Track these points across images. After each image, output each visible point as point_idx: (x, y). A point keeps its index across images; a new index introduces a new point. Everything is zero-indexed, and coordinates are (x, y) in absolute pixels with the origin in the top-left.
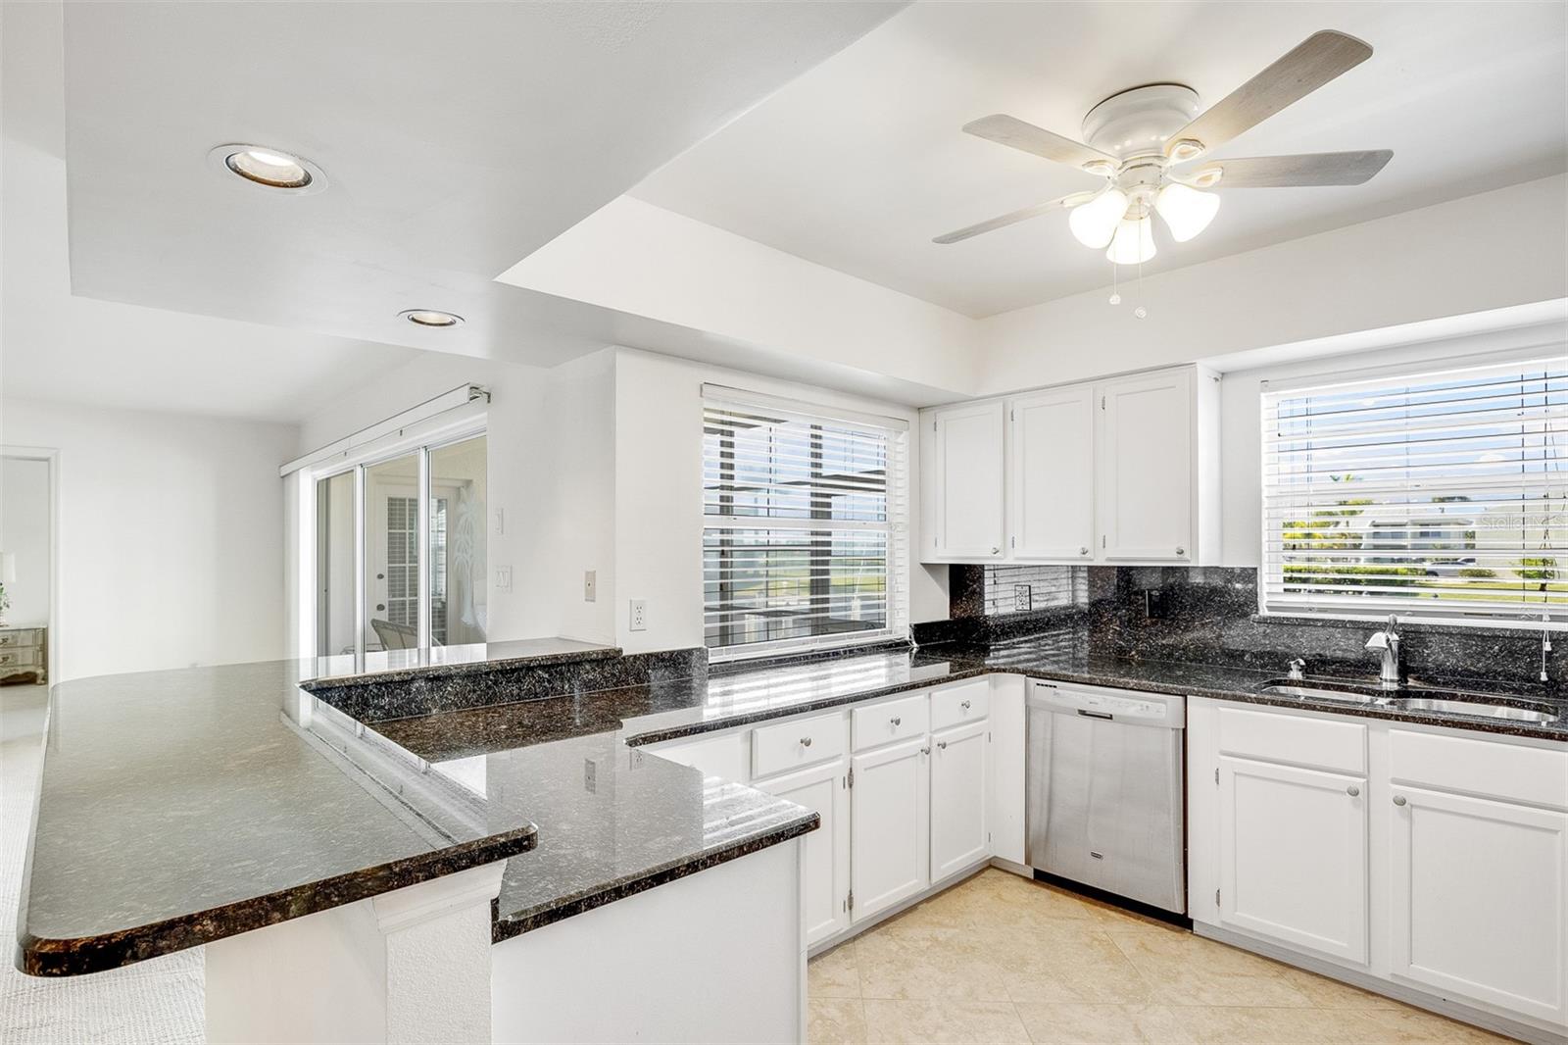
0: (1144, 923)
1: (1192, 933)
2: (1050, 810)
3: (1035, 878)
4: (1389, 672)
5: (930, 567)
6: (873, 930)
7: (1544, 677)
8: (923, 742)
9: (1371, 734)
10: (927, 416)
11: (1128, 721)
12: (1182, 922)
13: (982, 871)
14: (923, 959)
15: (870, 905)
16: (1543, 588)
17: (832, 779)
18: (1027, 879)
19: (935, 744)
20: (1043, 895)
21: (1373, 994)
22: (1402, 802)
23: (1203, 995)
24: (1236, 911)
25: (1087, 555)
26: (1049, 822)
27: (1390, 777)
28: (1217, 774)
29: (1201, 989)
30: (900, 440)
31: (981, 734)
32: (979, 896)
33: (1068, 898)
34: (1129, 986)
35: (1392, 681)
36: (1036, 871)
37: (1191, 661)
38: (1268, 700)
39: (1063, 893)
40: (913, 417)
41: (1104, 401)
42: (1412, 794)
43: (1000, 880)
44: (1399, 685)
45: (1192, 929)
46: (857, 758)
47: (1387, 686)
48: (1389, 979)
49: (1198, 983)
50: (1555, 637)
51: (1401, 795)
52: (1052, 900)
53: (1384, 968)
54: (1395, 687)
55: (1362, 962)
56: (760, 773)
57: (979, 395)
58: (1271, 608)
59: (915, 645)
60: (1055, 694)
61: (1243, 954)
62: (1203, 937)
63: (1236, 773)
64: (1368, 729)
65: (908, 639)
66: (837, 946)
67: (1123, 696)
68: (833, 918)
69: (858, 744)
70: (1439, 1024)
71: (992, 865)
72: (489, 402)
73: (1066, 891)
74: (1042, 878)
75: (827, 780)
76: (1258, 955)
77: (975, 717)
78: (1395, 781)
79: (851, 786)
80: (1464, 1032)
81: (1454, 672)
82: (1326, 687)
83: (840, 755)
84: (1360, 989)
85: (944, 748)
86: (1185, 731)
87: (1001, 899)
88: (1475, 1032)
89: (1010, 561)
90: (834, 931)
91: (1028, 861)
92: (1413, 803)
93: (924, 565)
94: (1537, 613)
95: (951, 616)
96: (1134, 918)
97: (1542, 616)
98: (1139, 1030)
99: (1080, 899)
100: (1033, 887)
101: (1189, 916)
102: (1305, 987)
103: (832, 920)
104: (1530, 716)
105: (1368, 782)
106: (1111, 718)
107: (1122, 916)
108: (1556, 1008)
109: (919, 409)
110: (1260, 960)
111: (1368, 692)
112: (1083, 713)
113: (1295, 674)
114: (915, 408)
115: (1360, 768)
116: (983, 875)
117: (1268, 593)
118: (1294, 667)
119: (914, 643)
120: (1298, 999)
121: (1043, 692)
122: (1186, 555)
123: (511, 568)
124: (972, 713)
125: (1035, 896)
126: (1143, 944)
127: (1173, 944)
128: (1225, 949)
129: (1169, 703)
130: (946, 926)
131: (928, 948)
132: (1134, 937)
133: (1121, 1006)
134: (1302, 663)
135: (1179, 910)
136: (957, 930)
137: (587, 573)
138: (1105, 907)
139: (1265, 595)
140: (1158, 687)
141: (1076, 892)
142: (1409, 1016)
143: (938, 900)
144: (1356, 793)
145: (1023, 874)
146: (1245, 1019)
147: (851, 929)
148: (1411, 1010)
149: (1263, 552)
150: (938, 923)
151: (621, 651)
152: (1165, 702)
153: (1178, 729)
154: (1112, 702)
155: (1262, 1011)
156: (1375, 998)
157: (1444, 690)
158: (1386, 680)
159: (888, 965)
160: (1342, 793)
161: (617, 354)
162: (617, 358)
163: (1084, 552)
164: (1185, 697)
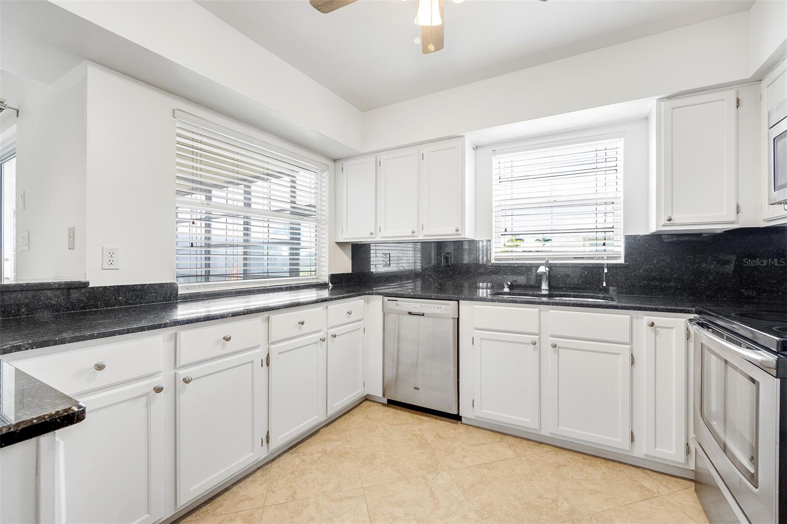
0: (439, 421)
1: (461, 423)
2: (397, 368)
3: (388, 403)
4: (545, 286)
5: (340, 244)
6: (287, 452)
7: (604, 284)
8: (321, 335)
9: (541, 313)
10: (339, 164)
11: (432, 316)
12: (457, 418)
13: (361, 403)
14: (313, 467)
15: (280, 439)
16: (604, 244)
17: (252, 362)
18: (384, 404)
19: (330, 336)
20: (391, 411)
21: (541, 443)
22: (554, 346)
23: (466, 461)
24: (481, 409)
26: (397, 373)
27: (549, 334)
28: (473, 340)
29: (465, 456)
30: (324, 175)
31: (359, 329)
32: (357, 417)
33: (403, 412)
34: (429, 462)
35: (546, 290)
36: (388, 400)
38: (496, 300)
39: (401, 410)
40: (331, 164)
41: (423, 155)
42: (559, 341)
43: (369, 406)
44: (549, 292)
45: (461, 421)
46: (272, 347)
47: (544, 292)
48: (549, 435)
49: (463, 453)
50: (609, 266)
51: (554, 343)
52: (395, 415)
53: (547, 431)
54: (547, 292)
55: (537, 428)
56: (182, 363)
57: (363, 153)
58: (496, 259)
59: (331, 285)
60: (397, 304)
61: (484, 431)
62: (466, 424)
63: (481, 339)
64: (540, 310)
65: (327, 282)
66: (258, 469)
67: (427, 303)
68: (252, 452)
69: (273, 339)
70: (570, 455)
71: (367, 399)
72: (18, 116)
73: (403, 408)
74: (392, 403)
75: (249, 362)
76: (491, 430)
77: (354, 319)
78: (552, 336)
79: (268, 365)
80: (581, 458)
81: (568, 286)
82: (519, 295)
83: (260, 345)
84: (536, 442)
85: (335, 337)
86: (458, 319)
87: (368, 418)
88: (585, 456)
89: (378, 239)
90: (255, 459)
91: (384, 396)
92: (560, 346)
93: (337, 243)
94: (602, 256)
95: (352, 271)
96: (434, 418)
97: (604, 257)
98: (432, 493)
99: (409, 412)
100: (386, 408)
101: (460, 415)
102: (512, 445)
103: (253, 453)
105: (540, 337)
106: (423, 315)
107: (429, 418)
108: (619, 440)
109: (335, 160)
110: (492, 433)
111: (536, 296)
112: (410, 313)
113: (506, 290)
114: (333, 159)
115: (537, 331)
116: (361, 405)
117: (495, 252)
118: (505, 286)
119: (330, 284)
120: (510, 453)
121: (392, 304)
122: (460, 232)
123: (29, 233)
124: (353, 317)
125: (386, 413)
126: (438, 433)
127: (452, 431)
128: (476, 430)
129: (451, 305)
130: (334, 441)
131: (319, 458)
132: (434, 430)
133: (423, 477)
134: (509, 284)
135: (455, 413)
136: (340, 442)
137: (70, 229)
138: (421, 415)
139: (494, 253)
140: (445, 297)
141: (407, 408)
142: (558, 453)
143: (333, 424)
144: (535, 344)
145: (382, 402)
146: (486, 471)
147: (268, 456)
148: (558, 449)
149: (493, 233)
150: (329, 439)
151: (88, 283)
152: (449, 305)
153: (455, 318)
154: (424, 306)
155: (494, 464)
156: (542, 445)
157: (566, 293)
158: (544, 290)
159: (289, 476)
160: (529, 344)
161: (88, 67)
162: (88, 70)
163: (413, 233)
164: (458, 301)
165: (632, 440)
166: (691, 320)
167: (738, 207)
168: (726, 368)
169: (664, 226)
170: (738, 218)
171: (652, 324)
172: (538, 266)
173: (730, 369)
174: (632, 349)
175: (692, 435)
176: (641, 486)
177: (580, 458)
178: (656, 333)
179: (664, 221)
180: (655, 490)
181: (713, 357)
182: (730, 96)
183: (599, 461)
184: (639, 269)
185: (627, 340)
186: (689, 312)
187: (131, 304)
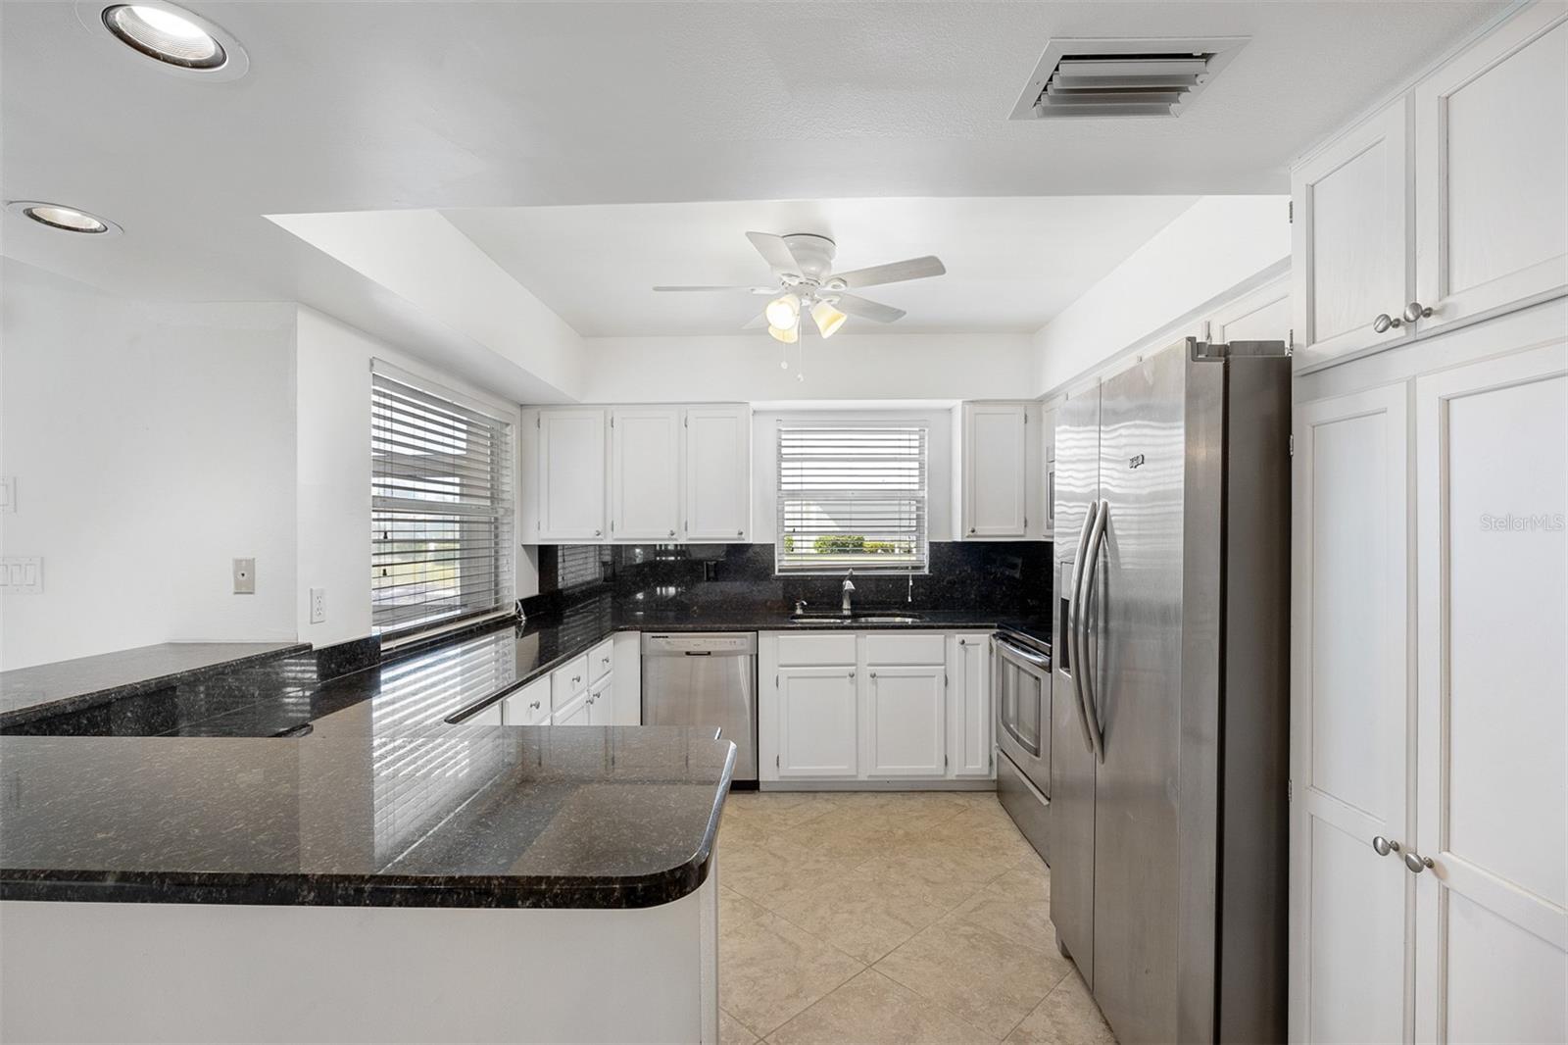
1: (762, 791)
4: (846, 605)
7: (910, 600)
9: (857, 640)
10: (532, 413)
11: (721, 654)
19: (593, 695)
21: (856, 792)
22: (874, 676)
23: (790, 822)
24: (789, 766)
25: (674, 537)
27: (865, 662)
28: (777, 680)
34: (750, 832)
35: (847, 610)
37: (734, 609)
40: (516, 412)
41: (686, 420)
42: (878, 670)
44: (850, 612)
45: (759, 789)
46: (556, 714)
47: (846, 613)
48: (866, 779)
49: (781, 816)
50: (914, 578)
51: (872, 672)
55: (854, 774)
57: (584, 402)
58: (781, 571)
59: (524, 618)
60: (668, 643)
61: (791, 794)
62: (768, 792)
63: (789, 677)
64: (857, 636)
65: (517, 614)
67: (718, 637)
69: (556, 704)
70: (889, 795)
76: (798, 792)
78: (871, 664)
81: (872, 602)
82: (814, 617)
84: (850, 792)
85: (599, 697)
86: (757, 655)
88: (903, 793)
89: (608, 541)
92: (879, 676)
93: (524, 547)
94: (906, 566)
95: (540, 591)
101: (759, 780)
102: (828, 800)
104: (909, 620)
105: (856, 667)
106: (709, 653)
108: (935, 767)
109: (522, 405)
110: (800, 794)
111: (839, 618)
112: (688, 653)
113: (799, 612)
114: (518, 404)
115: (851, 661)
117: (779, 560)
118: (799, 607)
119: (522, 616)
120: (830, 807)
122: (742, 535)
123: (42, 558)
124: (607, 667)
128: (781, 794)
129: (749, 637)
133: (754, 845)
134: (804, 603)
135: (754, 778)
137: (238, 562)
139: (778, 562)
140: (741, 627)
142: (875, 797)
144: (852, 676)
146: (816, 826)
148: (875, 793)
152: (746, 637)
153: (753, 655)
154: (710, 642)
155: (821, 818)
156: (858, 793)
157: (870, 612)
158: (845, 610)
160: (845, 677)
161: (299, 313)
162: (298, 318)
163: (672, 535)
164: (757, 631)
165: (946, 763)
166: (994, 635)
167: (1026, 521)
168: (1018, 673)
169: (968, 537)
170: (1025, 532)
171: (963, 642)
172: (841, 579)
173: (1021, 672)
174: (945, 670)
175: (995, 744)
176: (956, 804)
177: (899, 795)
178: (966, 650)
179: (968, 532)
180: (967, 804)
181: (1011, 666)
182: (1020, 411)
183: (916, 795)
184: (943, 581)
185: (942, 661)
186: (992, 627)
187: (342, 674)
